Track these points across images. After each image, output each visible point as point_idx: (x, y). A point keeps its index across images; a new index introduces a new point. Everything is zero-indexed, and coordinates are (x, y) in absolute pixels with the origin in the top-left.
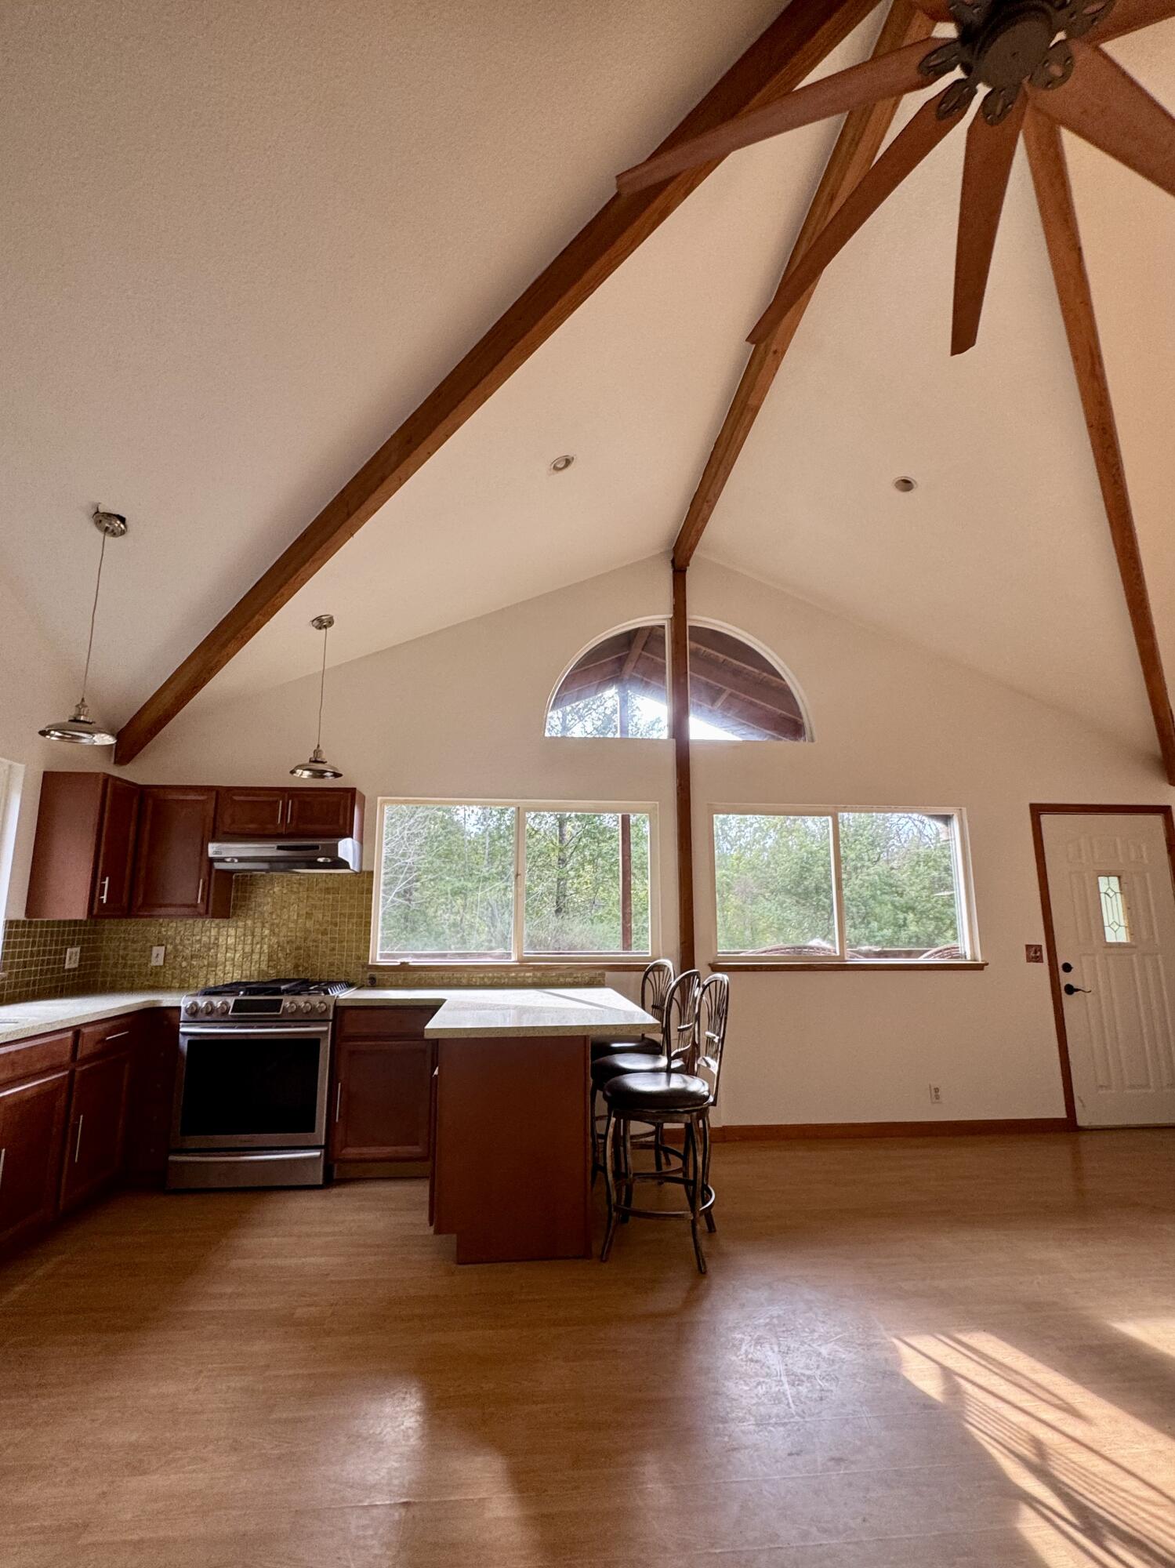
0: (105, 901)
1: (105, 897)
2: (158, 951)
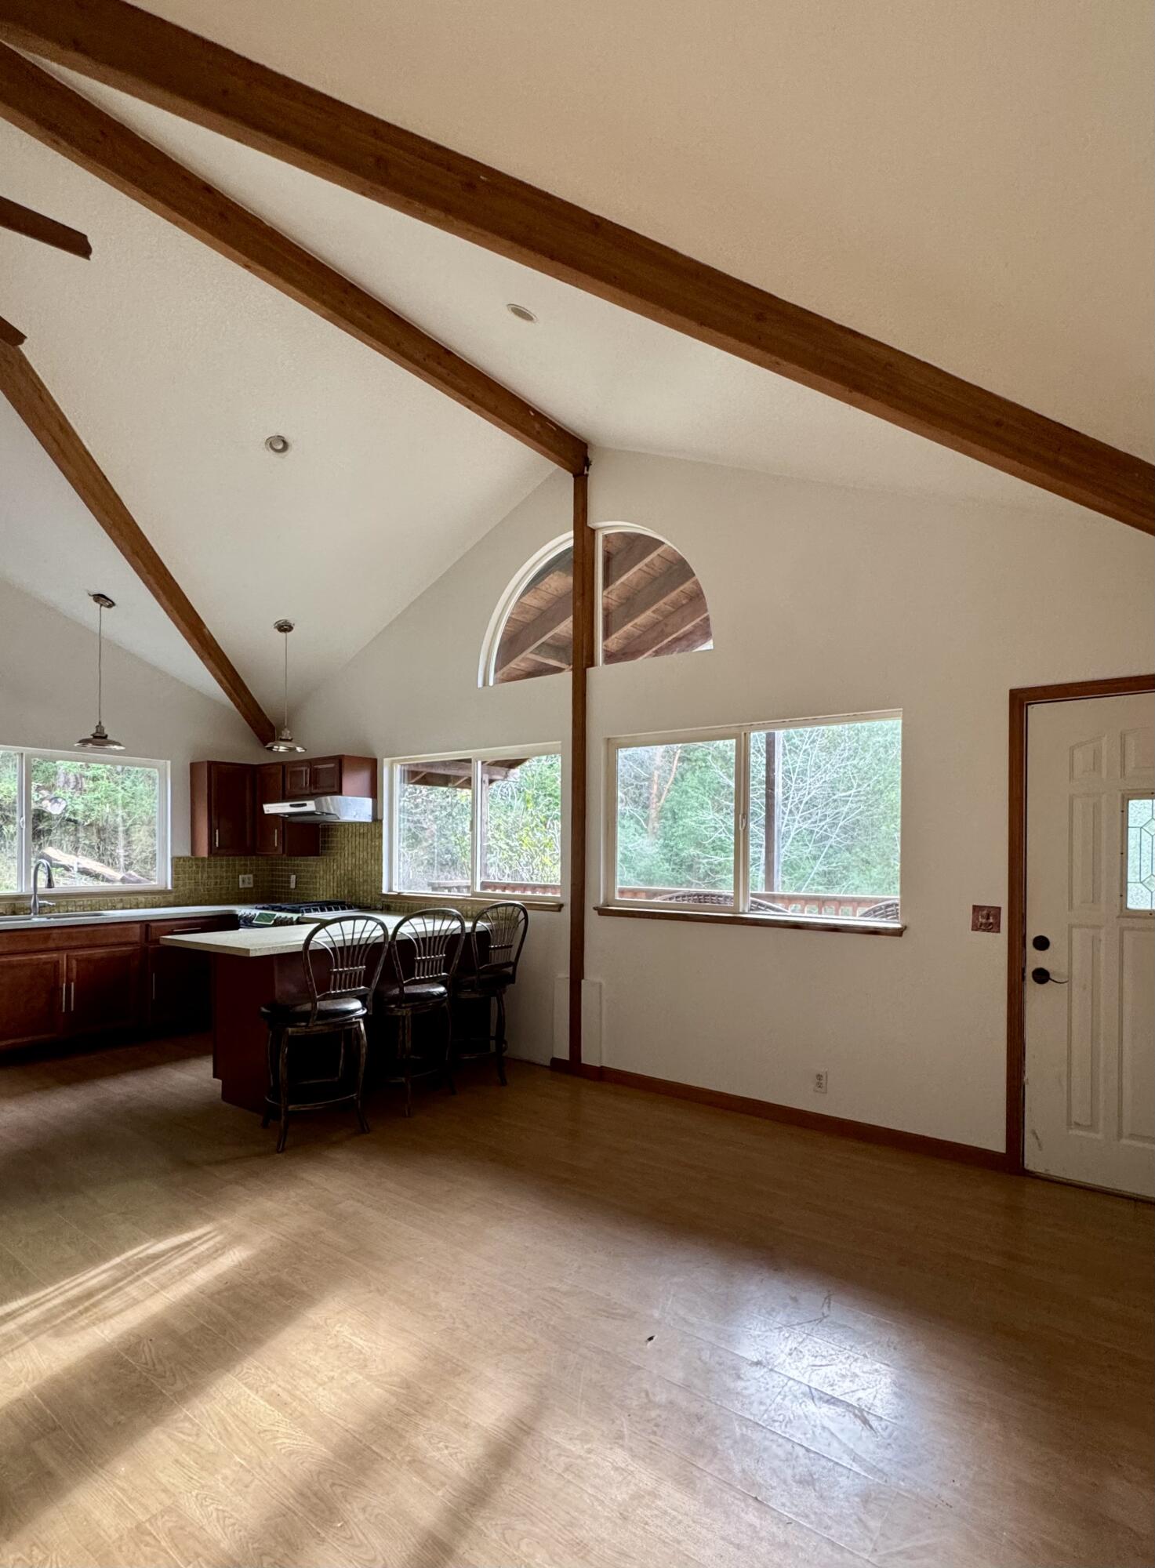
0: (217, 846)
1: (217, 843)
2: (293, 877)
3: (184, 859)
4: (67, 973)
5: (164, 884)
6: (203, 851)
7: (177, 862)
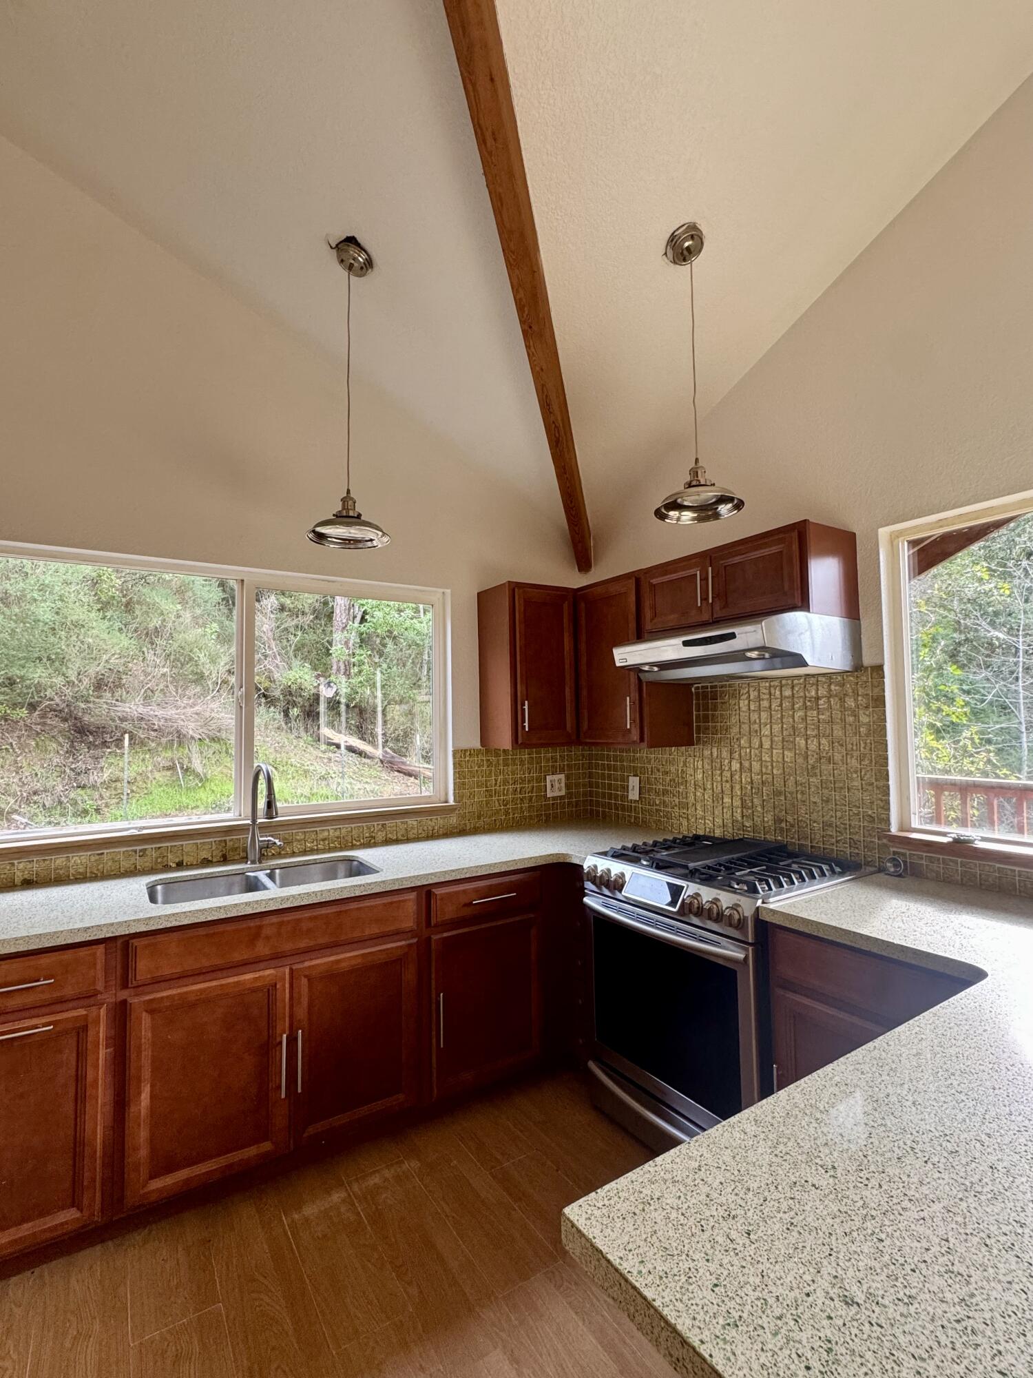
0: (527, 729)
1: (526, 724)
2: (634, 782)
3: (472, 753)
4: (291, 1006)
5: (443, 793)
6: (504, 738)
7: (461, 756)
